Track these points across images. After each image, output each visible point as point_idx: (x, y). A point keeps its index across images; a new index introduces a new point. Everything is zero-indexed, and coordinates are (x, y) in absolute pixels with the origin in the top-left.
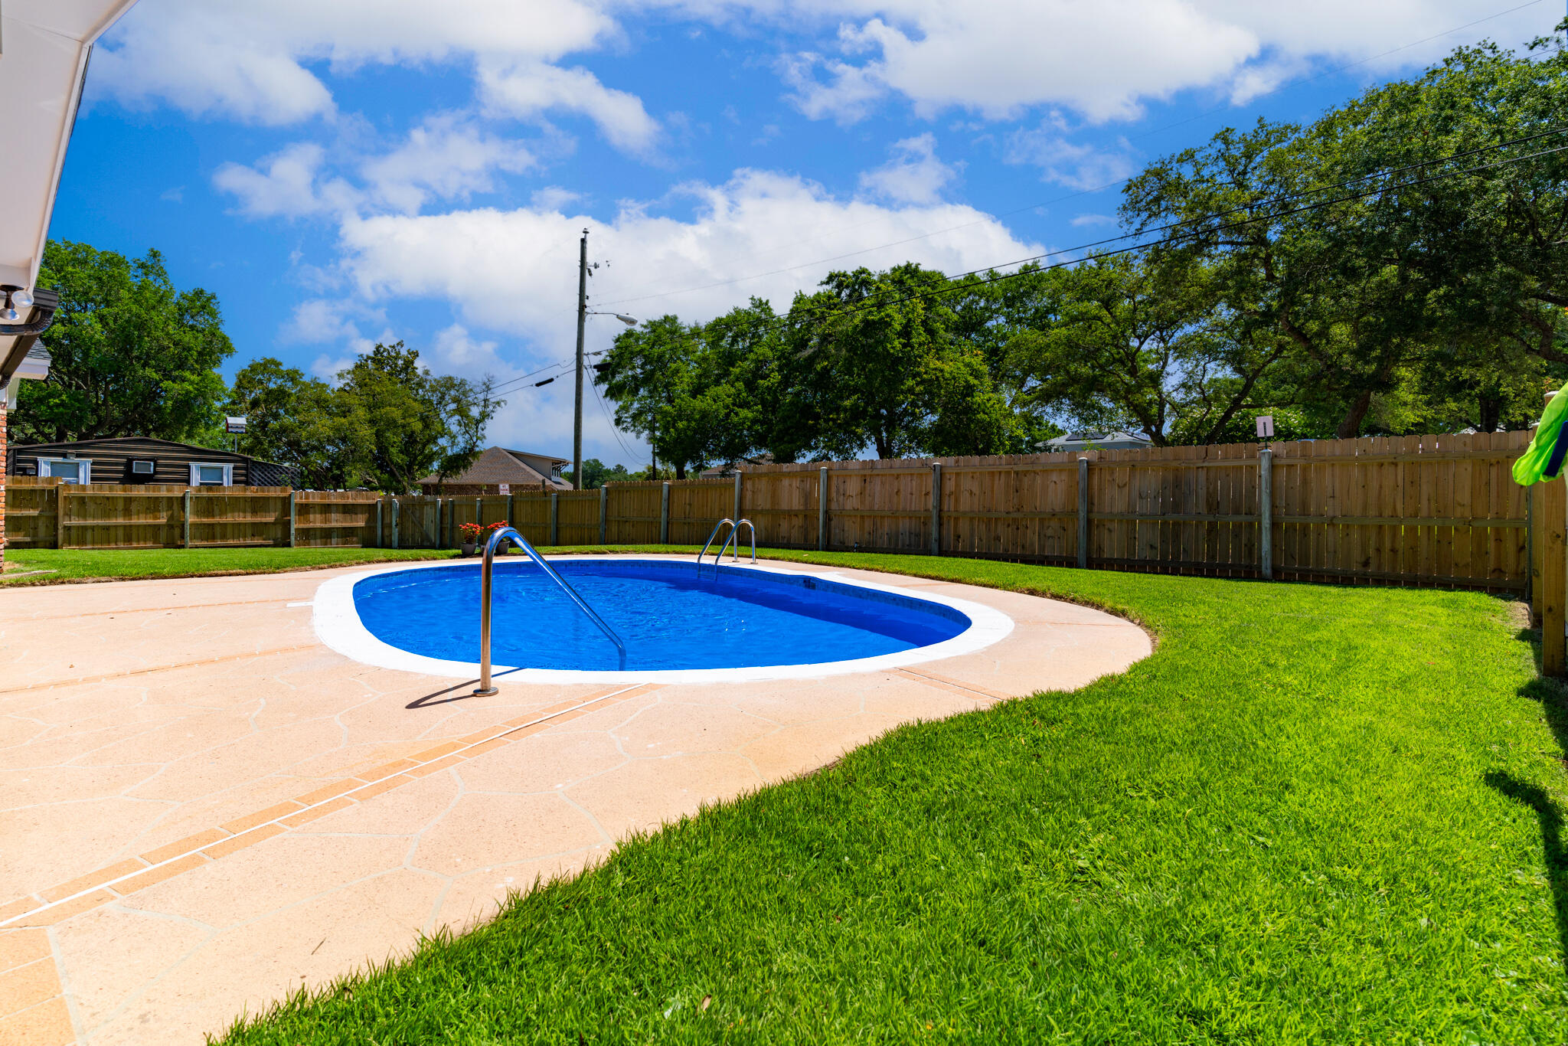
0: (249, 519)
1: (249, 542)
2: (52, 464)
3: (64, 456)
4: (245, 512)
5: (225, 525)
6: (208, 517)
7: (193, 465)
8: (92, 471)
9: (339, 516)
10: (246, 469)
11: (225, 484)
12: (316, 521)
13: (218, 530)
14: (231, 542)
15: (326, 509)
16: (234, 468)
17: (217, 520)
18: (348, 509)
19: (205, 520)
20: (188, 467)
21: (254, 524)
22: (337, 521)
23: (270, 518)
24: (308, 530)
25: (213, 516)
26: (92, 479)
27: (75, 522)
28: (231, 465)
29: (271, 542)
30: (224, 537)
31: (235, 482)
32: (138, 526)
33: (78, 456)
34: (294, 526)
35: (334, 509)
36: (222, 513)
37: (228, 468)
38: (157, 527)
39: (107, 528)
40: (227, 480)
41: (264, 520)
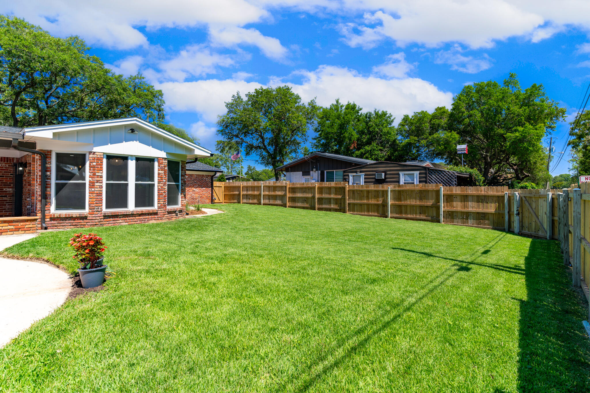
0: (418, 203)
1: (418, 217)
2: (353, 176)
3: (356, 172)
4: (416, 199)
5: (406, 206)
6: (399, 201)
7: (401, 173)
8: (365, 179)
9: (475, 204)
10: (426, 174)
11: (415, 183)
12: (458, 206)
13: (403, 208)
14: (409, 216)
15: (465, 198)
16: (420, 174)
17: (403, 203)
18: (481, 199)
19: (397, 203)
20: (399, 174)
21: (421, 207)
22: (472, 207)
23: (430, 203)
24: (453, 212)
25: (401, 201)
26: (365, 182)
27: (352, 201)
28: (418, 172)
29: (429, 218)
30: (406, 213)
31: (420, 182)
32: (372, 205)
33: (361, 172)
34: (442, 209)
35: (470, 198)
36: (406, 199)
37: (416, 173)
38: (378, 205)
39: (361, 205)
40: (416, 181)
41: (426, 204)
